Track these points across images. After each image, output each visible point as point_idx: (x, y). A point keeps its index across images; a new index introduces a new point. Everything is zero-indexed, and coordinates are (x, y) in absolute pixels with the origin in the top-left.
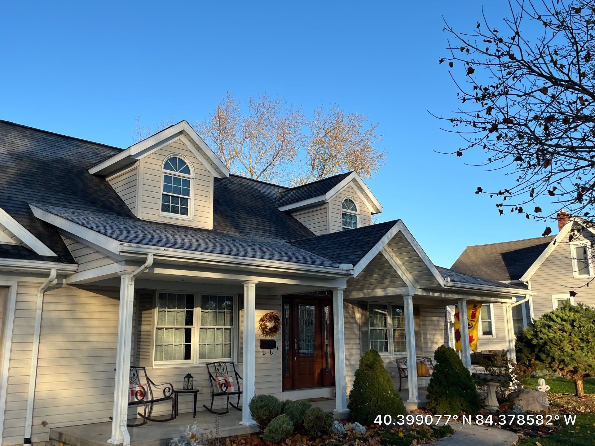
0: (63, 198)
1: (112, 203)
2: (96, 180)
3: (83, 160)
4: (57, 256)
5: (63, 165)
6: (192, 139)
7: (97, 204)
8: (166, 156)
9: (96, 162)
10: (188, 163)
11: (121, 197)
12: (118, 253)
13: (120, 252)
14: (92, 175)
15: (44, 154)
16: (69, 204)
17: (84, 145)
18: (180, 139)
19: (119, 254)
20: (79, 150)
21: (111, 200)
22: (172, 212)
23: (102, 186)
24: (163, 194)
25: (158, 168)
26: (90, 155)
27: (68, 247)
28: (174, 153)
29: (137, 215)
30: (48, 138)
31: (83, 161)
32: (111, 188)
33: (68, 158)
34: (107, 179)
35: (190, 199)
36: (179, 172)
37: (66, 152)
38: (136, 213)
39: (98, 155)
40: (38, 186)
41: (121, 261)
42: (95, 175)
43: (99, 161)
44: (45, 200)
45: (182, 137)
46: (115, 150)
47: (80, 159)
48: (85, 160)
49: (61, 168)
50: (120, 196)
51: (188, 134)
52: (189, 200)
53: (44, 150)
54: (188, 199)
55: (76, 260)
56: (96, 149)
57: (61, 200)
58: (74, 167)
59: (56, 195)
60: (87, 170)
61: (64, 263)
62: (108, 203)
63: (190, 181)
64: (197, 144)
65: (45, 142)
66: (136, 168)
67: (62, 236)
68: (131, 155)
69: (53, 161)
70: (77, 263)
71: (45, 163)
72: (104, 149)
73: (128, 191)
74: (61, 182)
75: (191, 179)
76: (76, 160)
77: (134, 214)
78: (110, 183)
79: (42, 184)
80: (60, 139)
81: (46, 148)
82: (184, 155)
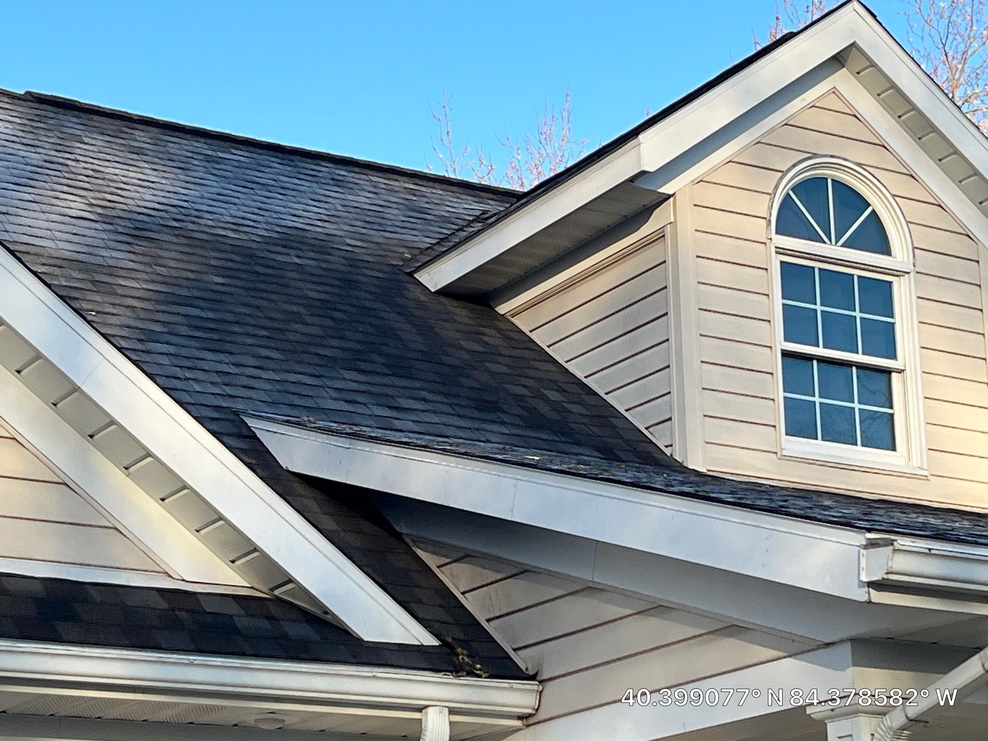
0: (363, 388)
1: (556, 406)
2: (461, 314)
3: (378, 237)
4: (434, 642)
5: (312, 255)
6: (894, 86)
7: (503, 411)
8: (784, 173)
9: (434, 241)
10: (877, 203)
11: (589, 382)
12: (861, 595)
13: (872, 585)
14: (436, 292)
15: (227, 213)
16: (394, 414)
17: (362, 179)
18: (834, 91)
19: (865, 598)
20: (350, 197)
21: (553, 396)
22: (831, 436)
23: (493, 338)
24: (786, 354)
25: (757, 229)
26: (395, 215)
27: (468, 602)
28: (815, 156)
29: (685, 453)
30: (220, 155)
31: (381, 240)
32: (530, 345)
33: (320, 229)
34: (503, 309)
35: (900, 371)
36: (842, 246)
37: (307, 208)
38: (677, 447)
39: (429, 217)
40: (249, 341)
41: (828, 645)
42: (447, 292)
43: (441, 239)
44: (297, 401)
45: (841, 80)
46: (483, 194)
47: (364, 231)
48: (386, 234)
49: (310, 270)
50: (580, 375)
51: (873, 65)
52: (894, 375)
53: (220, 197)
54: (888, 372)
55: (520, 660)
56: (412, 192)
57: (359, 398)
58: (353, 262)
59: (332, 378)
60: (411, 274)
61: (479, 676)
62: (544, 409)
63: (895, 287)
64: (914, 108)
65: (214, 171)
66: (659, 236)
67: (419, 552)
68: (643, 173)
69: (268, 241)
70: (533, 678)
71: (247, 253)
72: (438, 192)
73: (618, 349)
74: (329, 323)
75: (898, 274)
76: (354, 235)
77: (668, 451)
78: (523, 323)
79: (264, 333)
80: (264, 158)
81: (225, 192)
82: (859, 165)
